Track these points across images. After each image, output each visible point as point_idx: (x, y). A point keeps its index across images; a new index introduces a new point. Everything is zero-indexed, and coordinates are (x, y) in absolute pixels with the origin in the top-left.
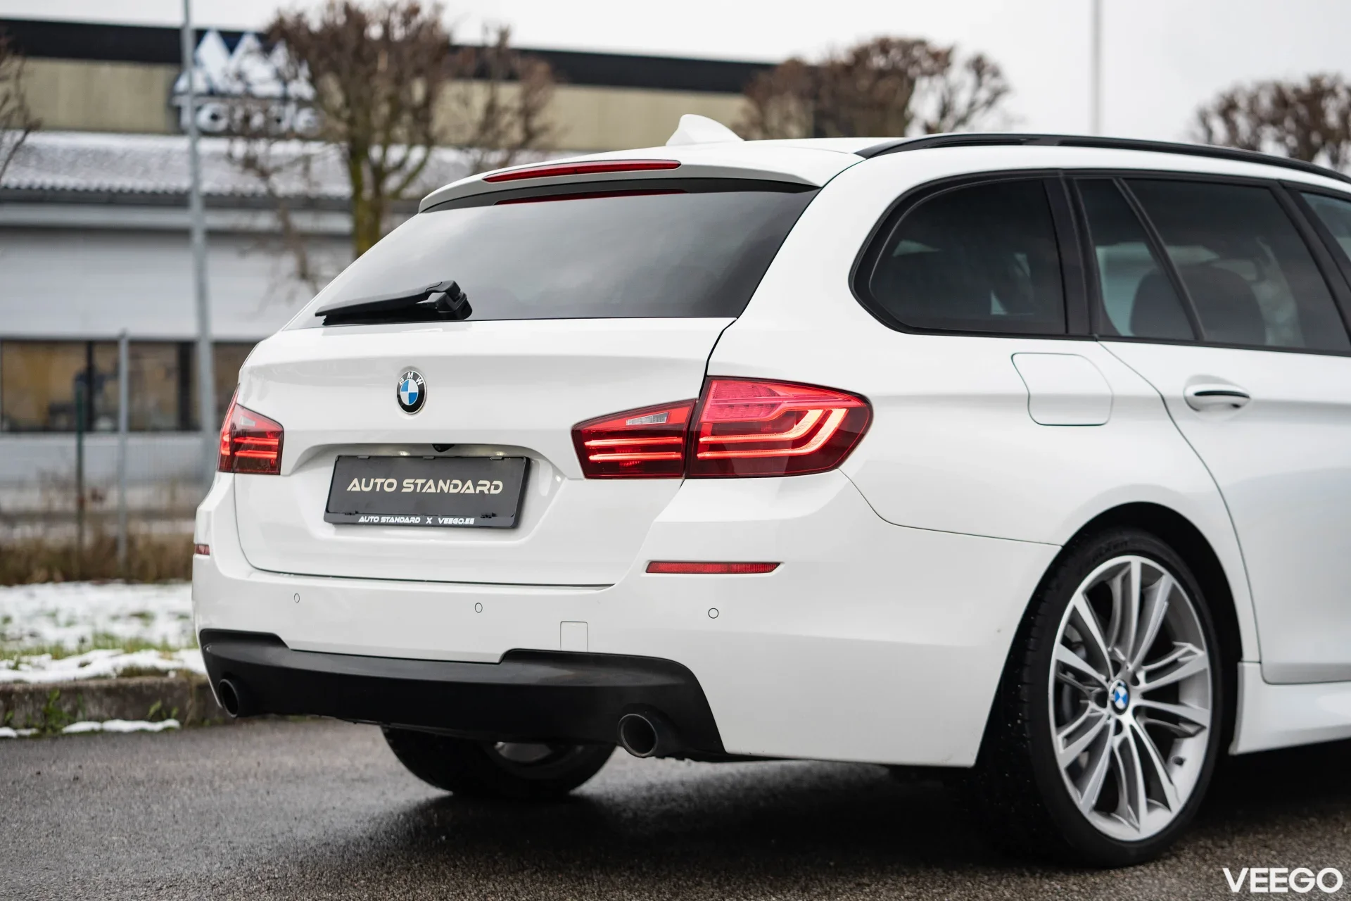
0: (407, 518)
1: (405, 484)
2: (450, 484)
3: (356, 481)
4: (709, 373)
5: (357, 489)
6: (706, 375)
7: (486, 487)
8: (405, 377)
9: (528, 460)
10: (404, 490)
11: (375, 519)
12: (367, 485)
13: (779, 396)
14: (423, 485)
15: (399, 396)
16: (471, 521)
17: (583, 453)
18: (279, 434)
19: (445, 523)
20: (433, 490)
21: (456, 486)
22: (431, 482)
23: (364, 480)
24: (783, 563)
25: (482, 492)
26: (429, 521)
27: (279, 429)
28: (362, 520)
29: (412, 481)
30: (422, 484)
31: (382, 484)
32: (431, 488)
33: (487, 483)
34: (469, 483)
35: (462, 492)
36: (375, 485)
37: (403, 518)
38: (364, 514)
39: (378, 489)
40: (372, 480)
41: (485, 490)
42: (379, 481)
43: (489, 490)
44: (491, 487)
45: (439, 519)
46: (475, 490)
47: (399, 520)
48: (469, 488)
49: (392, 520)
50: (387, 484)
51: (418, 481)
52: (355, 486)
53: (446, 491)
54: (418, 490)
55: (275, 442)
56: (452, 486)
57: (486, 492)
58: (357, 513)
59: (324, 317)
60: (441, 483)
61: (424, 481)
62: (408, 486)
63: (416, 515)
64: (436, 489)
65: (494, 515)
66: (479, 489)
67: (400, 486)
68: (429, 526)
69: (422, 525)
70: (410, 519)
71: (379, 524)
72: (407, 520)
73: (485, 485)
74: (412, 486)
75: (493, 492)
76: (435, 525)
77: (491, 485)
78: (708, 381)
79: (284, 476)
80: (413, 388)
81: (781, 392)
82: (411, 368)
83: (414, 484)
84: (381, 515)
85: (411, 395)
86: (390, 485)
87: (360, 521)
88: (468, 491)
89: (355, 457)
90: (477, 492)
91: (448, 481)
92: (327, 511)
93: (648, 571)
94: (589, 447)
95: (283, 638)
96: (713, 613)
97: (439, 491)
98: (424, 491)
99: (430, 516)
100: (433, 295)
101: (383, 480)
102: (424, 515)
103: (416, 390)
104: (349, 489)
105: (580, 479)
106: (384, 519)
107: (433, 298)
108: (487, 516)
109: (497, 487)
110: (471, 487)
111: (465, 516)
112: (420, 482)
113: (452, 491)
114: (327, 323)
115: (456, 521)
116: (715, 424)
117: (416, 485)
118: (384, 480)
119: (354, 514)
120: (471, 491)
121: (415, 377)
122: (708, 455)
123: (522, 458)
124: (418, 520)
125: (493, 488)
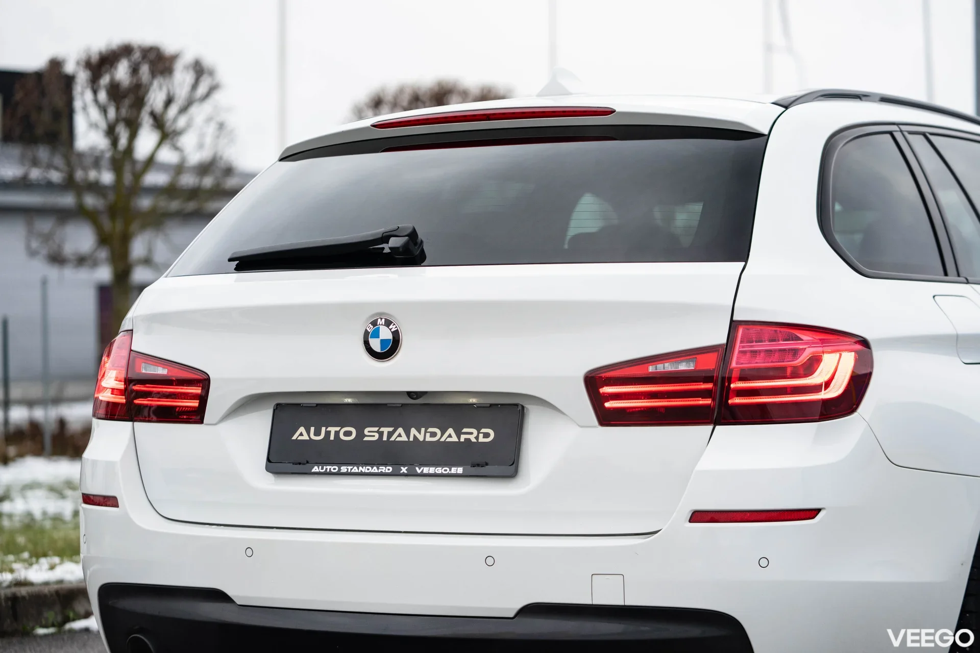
0: (375, 468)
1: (366, 433)
2: (426, 432)
3: (302, 429)
4: (735, 318)
5: (305, 437)
6: (732, 321)
7: (471, 434)
8: (374, 323)
9: (523, 407)
10: (366, 439)
11: (334, 469)
12: (317, 433)
13: (802, 340)
14: (390, 434)
15: (366, 344)
16: (460, 470)
17: (597, 400)
18: (204, 382)
19: (424, 472)
20: (404, 438)
21: (433, 435)
22: (400, 430)
23: (312, 429)
24: (824, 509)
25: (469, 440)
26: (404, 470)
27: (205, 377)
28: (316, 469)
29: (376, 429)
30: (389, 432)
31: (337, 433)
32: (400, 435)
33: (475, 431)
34: (450, 431)
35: (443, 439)
36: (328, 433)
37: (369, 467)
38: (318, 464)
39: (332, 438)
40: (323, 429)
41: (472, 437)
42: (333, 430)
43: (477, 438)
44: (479, 435)
45: (417, 468)
46: (459, 438)
47: (364, 469)
48: (451, 436)
49: (355, 470)
51: (382, 429)
52: (301, 434)
53: (421, 439)
54: (385, 438)
55: (197, 390)
56: (428, 435)
57: (474, 440)
58: (308, 462)
59: (237, 262)
60: (413, 431)
61: (391, 429)
62: (371, 434)
63: (385, 465)
64: (408, 436)
65: (487, 464)
66: (463, 437)
67: (360, 434)
68: (404, 475)
69: (395, 474)
70: (378, 469)
71: (339, 474)
72: (375, 470)
73: (471, 433)
74: (377, 435)
75: (481, 439)
76: (412, 474)
77: (479, 433)
78: (734, 325)
79: (207, 424)
80: (386, 334)
81: (806, 337)
82: (380, 315)
83: (378, 432)
84: (340, 464)
85: (383, 342)
86: (348, 434)
87: (313, 470)
88: (449, 440)
89: (298, 405)
90: (462, 440)
91: (423, 430)
92: (268, 460)
93: (691, 521)
94: (604, 393)
95: (230, 593)
96: (764, 562)
97: (411, 439)
98: (392, 439)
99: (404, 465)
100: (392, 240)
101: (338, 429)
102: (396, 463)
103: (390, 337)
104: (294, 438)
105: (595, 427)
106: (344, 469)
107: (394, 242)
108: (478, 465)
109: (486, 435)
110: (453, 434)
111: (451, 465)
112: (385, 430)
113: (428, 439)
114: (239, 269)
115: (439, 470)
116: (742, 370)
117: (381, 434)
118: (340, 428)
119: (304, 464)
120: (454, 439)
121: (388, 323)
122: (737, 400)
123: (517, 405)
124: (388, 469)
125: (481, 436)
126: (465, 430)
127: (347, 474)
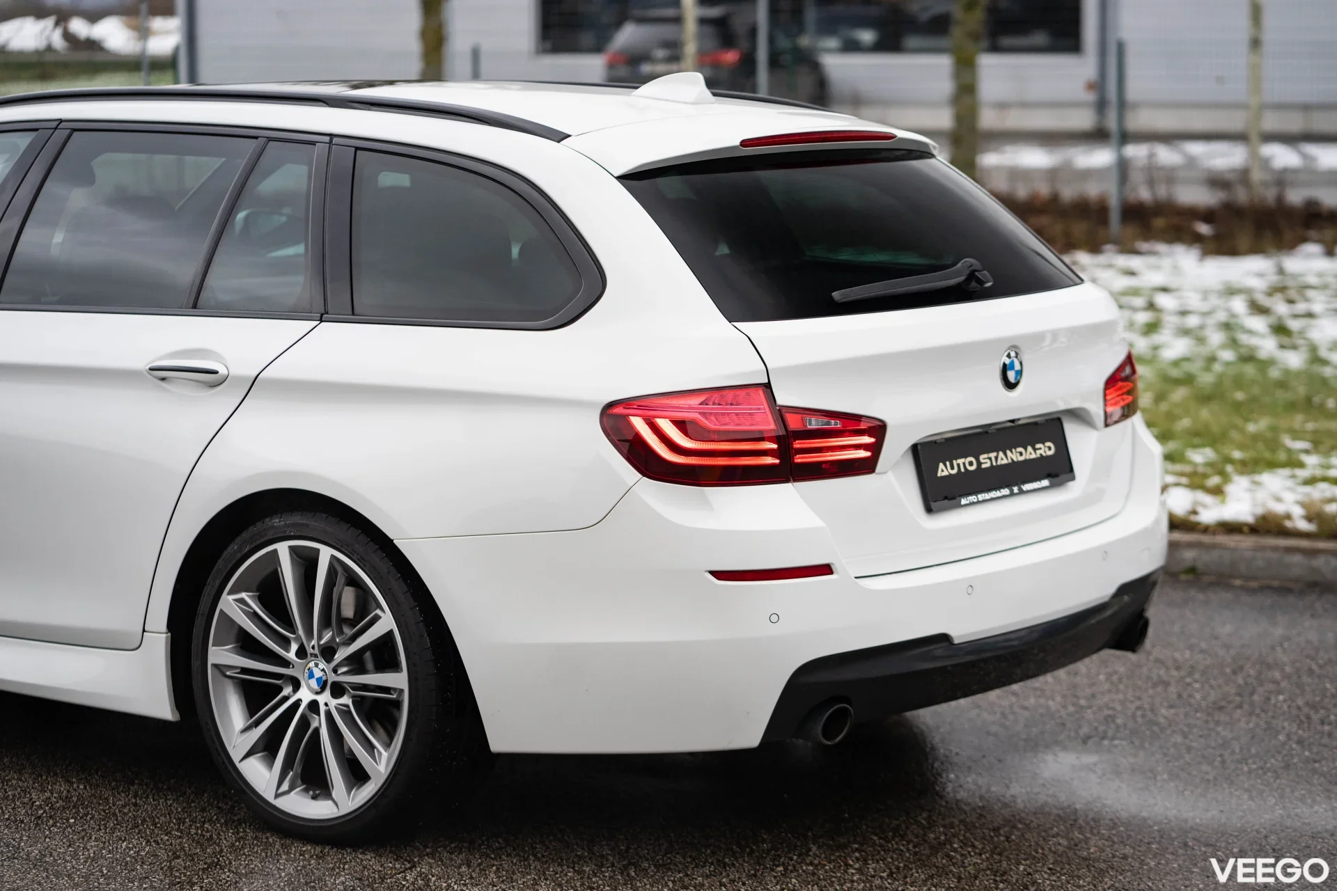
0: (998, 492)
1: (982, 461)
2: (1017, 452)
3: (941, 466)
5: (945, 473)
9: (1060, 421)
10: (984, 466)
11: (972, 498)
12: (952, 468)
14: (996, 458)
16: (1047, 483)
18: (878, 430)
19: (1028, 489)
20: (1005, 462)
21: (1021, 454)
23: (948, 463)
25: (1041, 455)
26: (1016, 489)
27: (880, 424)
28: (964, 501)
29: (986, 456)
31: (964, 464)
32: (1003, 459)
33: (1042, 446)
34: (1030, 449)
35: (1028, 458)
37: (994, 492)
38: (963, 496)
39: (963, 470)
40: (954, 462)
41: (1041, 452)
42: (961, 461)
43: (1045, 452)
44: (1046, 449)
45: (1023, 487)
46: (1036, 454)
47: (994, 494)
48: (1030, 454)
49: (987, 496)
50: (966, 463)
52: (943, 471)
53: (1015, 460)
54: (994, 464)
56: (1018, 455)
57: (1044, 454)
60: (1008, 452)
61: (996, 454)
62: (986, 460)
63: (1004, 488)
64: (1008, 458)
66: (1039, 452)
67: (979, 463)
68: (1017, 494)
69: (1012, 494)
70: (1001, 492)
71: (979, 502)
72: (999, 494)
73: (1040, 449)
74: (988, 461)
75: (1048, 452)
76: (1021, 492)
77: (1044, 447)
79: (878, 473)
84: (976, 492)
86: (971, 463)
87: (962, 503)
88: (1031, 457)
89: (933, 442)
90: (1038, 455)
91: (1013, 450)
97: (1010, 461)
98: (999, 463)
99: (1015, 486)
101: (964, 460)
102: (1009, 486)
104: (939, 475)
105: (1104, 428)
106: (980, 497)
108: (1055, 475)
109: (1050, 448)
110: (1032, 452)
112: (993, 455)
113: (1019, 458)
115: (1035, 485)
117: (990, 459)
119: (953, 498)
120: (1033, 456)
124: (1006, 491)
125: (1047, 449)
126: (1038, 446)
127: (984, 501)
